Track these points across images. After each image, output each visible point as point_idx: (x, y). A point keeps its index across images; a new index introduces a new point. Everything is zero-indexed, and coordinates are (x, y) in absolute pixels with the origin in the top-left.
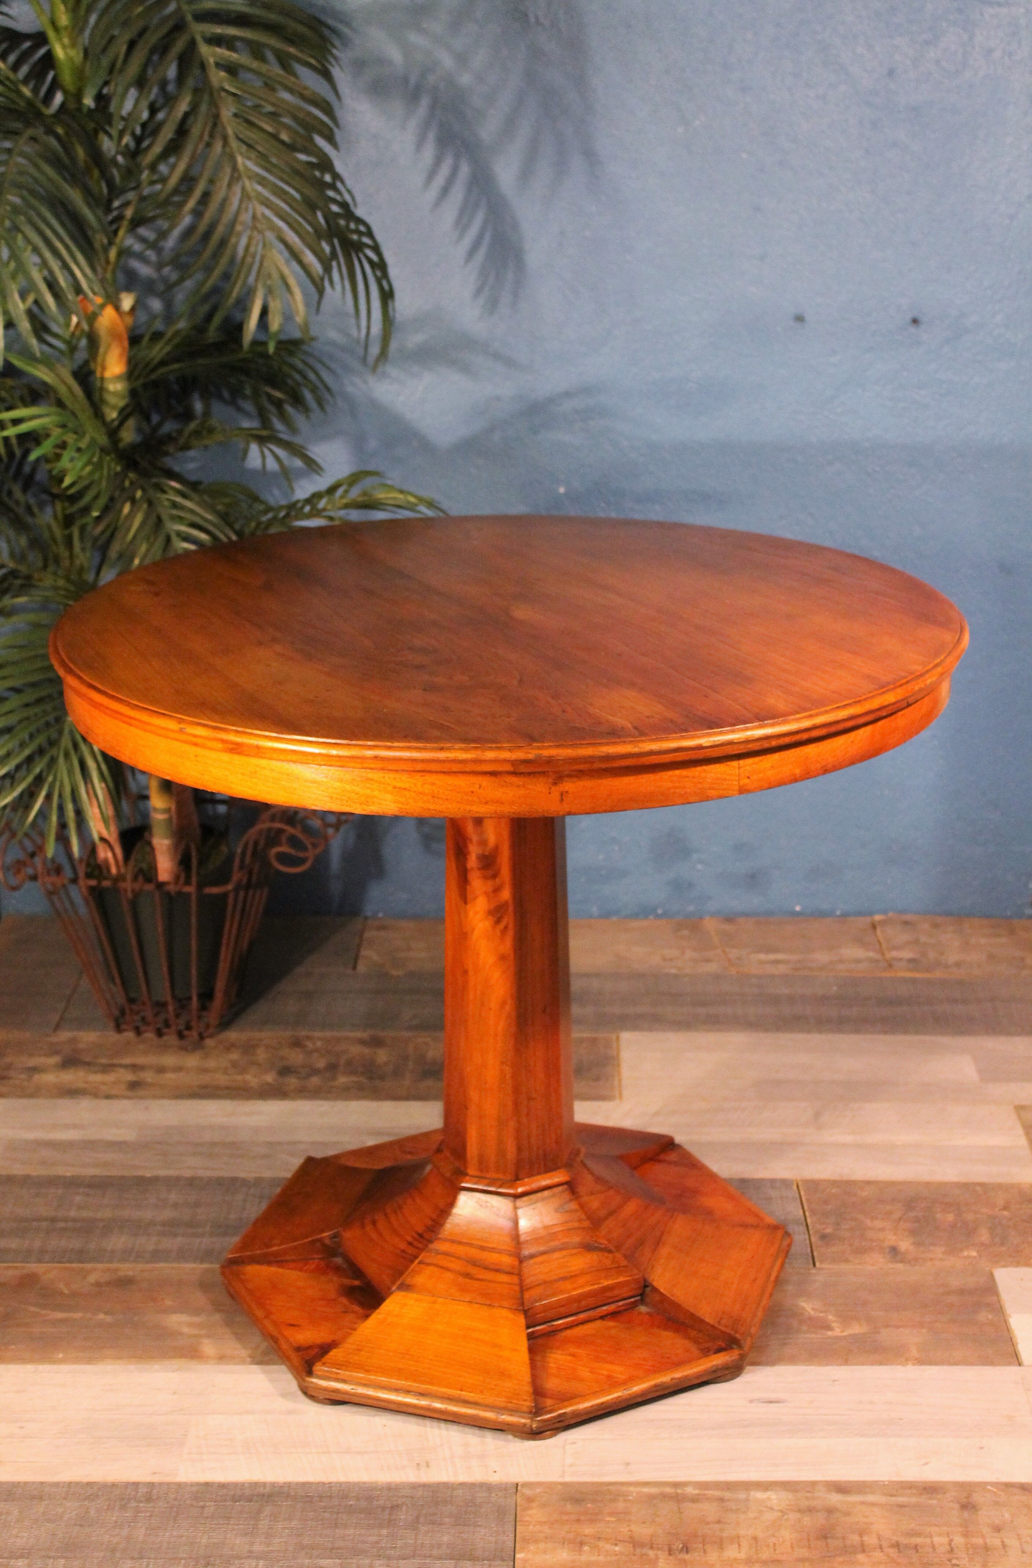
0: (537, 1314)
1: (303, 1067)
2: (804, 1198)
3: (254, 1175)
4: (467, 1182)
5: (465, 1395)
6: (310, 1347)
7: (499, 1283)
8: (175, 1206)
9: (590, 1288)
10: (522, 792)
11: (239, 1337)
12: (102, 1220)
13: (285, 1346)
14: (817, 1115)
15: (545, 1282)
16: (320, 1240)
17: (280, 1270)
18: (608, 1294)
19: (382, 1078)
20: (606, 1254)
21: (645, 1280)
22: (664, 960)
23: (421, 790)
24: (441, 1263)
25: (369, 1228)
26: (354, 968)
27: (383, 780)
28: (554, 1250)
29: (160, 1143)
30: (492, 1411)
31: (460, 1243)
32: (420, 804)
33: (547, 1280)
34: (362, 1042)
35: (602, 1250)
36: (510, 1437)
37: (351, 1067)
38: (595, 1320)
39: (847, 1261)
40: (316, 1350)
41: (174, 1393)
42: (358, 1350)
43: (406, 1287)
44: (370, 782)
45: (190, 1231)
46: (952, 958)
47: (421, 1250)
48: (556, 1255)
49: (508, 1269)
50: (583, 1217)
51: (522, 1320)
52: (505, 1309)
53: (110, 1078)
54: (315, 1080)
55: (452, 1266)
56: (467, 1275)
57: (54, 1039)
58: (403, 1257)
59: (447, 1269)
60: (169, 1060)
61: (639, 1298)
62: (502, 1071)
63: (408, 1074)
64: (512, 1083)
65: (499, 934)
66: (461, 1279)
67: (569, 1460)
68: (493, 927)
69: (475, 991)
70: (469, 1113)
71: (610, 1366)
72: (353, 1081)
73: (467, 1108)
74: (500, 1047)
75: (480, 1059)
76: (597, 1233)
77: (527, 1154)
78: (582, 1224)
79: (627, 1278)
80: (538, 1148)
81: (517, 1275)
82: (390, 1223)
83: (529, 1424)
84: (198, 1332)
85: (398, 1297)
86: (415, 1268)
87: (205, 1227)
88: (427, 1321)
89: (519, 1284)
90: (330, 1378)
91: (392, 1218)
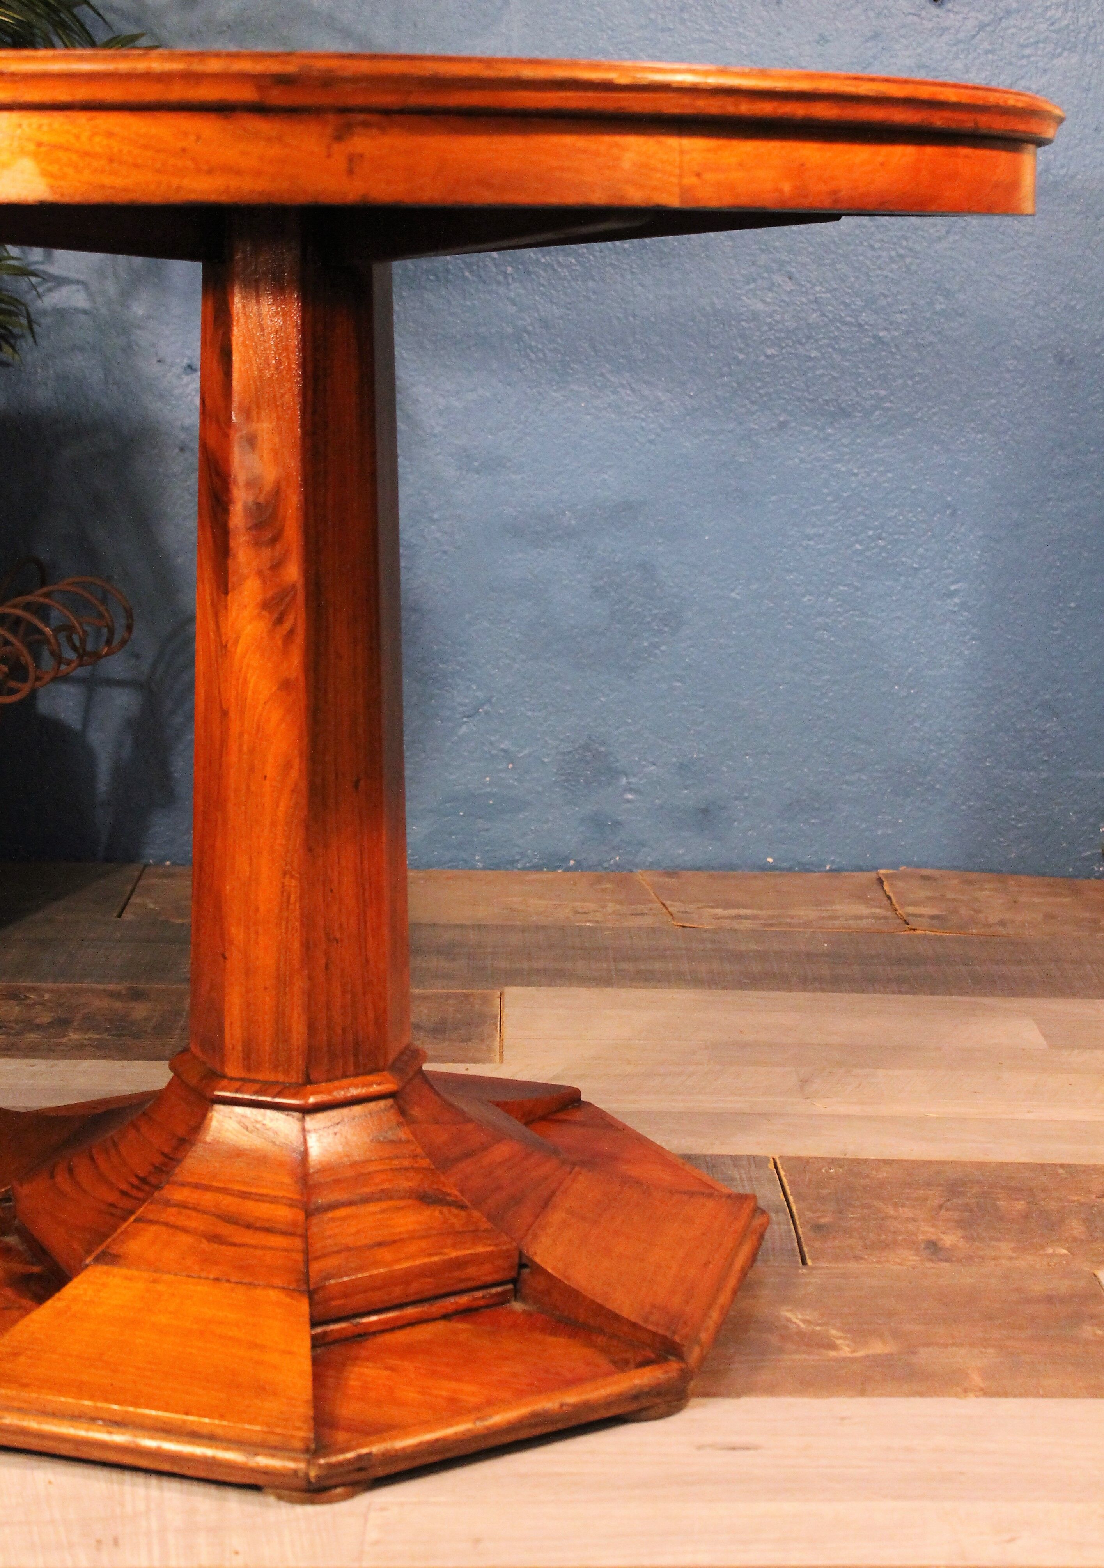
0: (332, 1299)
1: (17, 1022)
2: (784, 1180)
4: (223, 1089)
7: (272, 1249)
9: (426, 1260)
10: (275, 151)
14: (804, 1082)
15: (348, 1249)
18: (457, 1274)
19: (136, 1036)
20: (456, 1211)
21: (521, 1254)
23: (87, 147)
24: (172, 1220)
25: (62, 1179)
26: (120, 916)
27: (18, 131)
28: (365, 1200)
30: (238, 1450)
31: (207, 1188)
33: (351, 1245)
34: (114, 995)
35: (448, 1204)
36: (272, 1500)
37: (90, 1022)
38: (434, 1320)
39: (857, 1258)
43: (109, 1258)
46: (994, 917)
47: (141, 1202)
48: (372, 1207)
49: (286, 1228)
50: (419, 1150)
51: (304, 1307)
52: (276, 1291)
55: (192, 1224)
56: (215, 1238)
58: (112, 1215)
59: (185, 1230)
61: (510, 1286)
62: (283, 887)
63: (178, 1031)
64: (301, 908)
65: (280, 643)
66: (205, 1245)
67: (373, 1535)
68: (271, 632)
69: (241, 745)
70: (228, 966)
71: (453, 1385)
72: (90, 1039)
73: (225, 958)
74: (280, 845)
75: (247, 868)
76: (443, 1178)
77: (325, 1037)
78: (416, 1162)
79: (491, 1248)
80: (344, 1030)
81: (301, 1236)
82: (97, 1167)
83: (304, 1470)
85: (95, 1274)
86: (129, 1229)
88: (140, 1310)
89: (302, 1251)
91: (100, 1160)
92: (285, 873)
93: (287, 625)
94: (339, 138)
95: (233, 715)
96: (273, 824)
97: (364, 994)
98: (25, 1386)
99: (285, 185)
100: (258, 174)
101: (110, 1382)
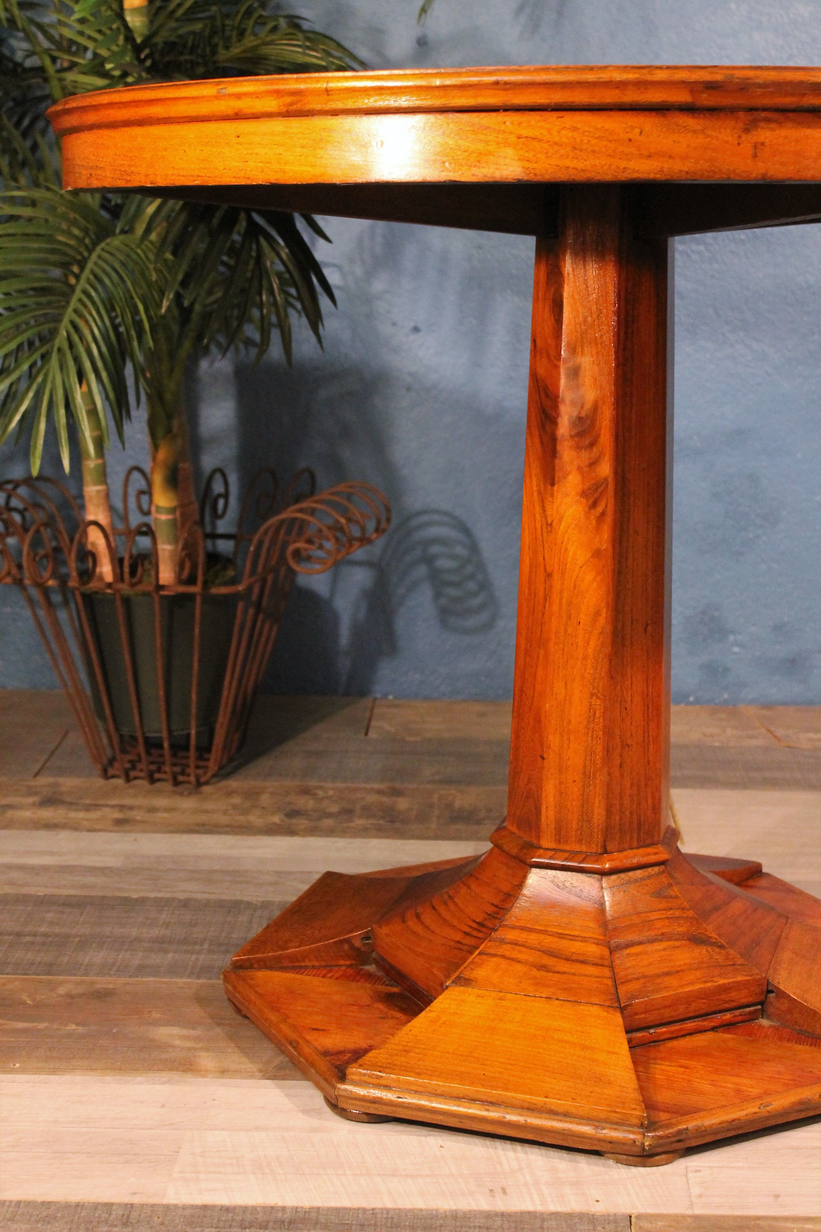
0: (636, 1014)
1: (314, 811)
3: (261, 899)
4: (539, 857)
5: (553, 1103)
6: (341, 1052)
7: (587, 976)
9: (702, 986)
10: (700, 140)
11: (244, 1051)
12: (76, 936)
13: (309, 1054)
15: (644, 976)
16: (348, 941)
17: (298, 976)
18: (723, 996)
19: (405, 822)
20: (718, 950)
21: (768, 982)
22: (705, 735)
23: (556, 139)
24: (508, 954)
25: (412, 923)
26: (366, 734)
27: (503, 127)
28: (651, 941)
29: (150, 869)
30: (588, 1125)
31: (531, 930)
32: (554, 162)
33: (646, 974)
34: (380, 792)
35: (712, 944)
36: (611, 1162)
37: (367, 811)
38: (705, 1031)
40: (348, 1055)
41: (163, 1106)
42: (405, 1051)
43: (464, 982)
44: (485, 132)
45: (185, 947)
47: (483, 940)
48: (657, 946)
49: (596, 961)
50: (686, 904)
51: (618, 1019)
52: (596, 1007)
53: (95, 815)
54: (329, 822)
55: (522, 957)
56: (542, 967)
57: (32, 783)
58: (460, 949)
59: (518, 961)
60: (161, 802)
61: (759, 1007)
62: (590, 705)
63: (434, 819)
64: (604, 721)
65: (594, 522)
66: (535, 972)
67: (696, 1191)
68: (587, 515)
69: (561, 599)
70: (546, 764)
71: (736, 1079)
72: (372, 824)
73: (543, 758)
74: (589, 673)
75: (563, 692)
76: (705, 925)
77: (618, 818)
78: (684, 913)
79: (748, 978)
80: (631, 813)
81: (608, 966)
82: (439, 915)
83: (640, 1140)
84: (194, 1045)
85: (454, 993)
86: (475, 960)
87: (202, 944)
88: (494, 1020)
89: (611, 978)
90: (369, 1083)
91: (442, 909)
92: (592, 695)
93: (600, 509)
94: (747, 130)
95: (556, 576)
96: (585, 658)
97: (646, 785)
98: (420, 1074)
99: (706, 166)
100: (685, 157)
101: (483, 1072)
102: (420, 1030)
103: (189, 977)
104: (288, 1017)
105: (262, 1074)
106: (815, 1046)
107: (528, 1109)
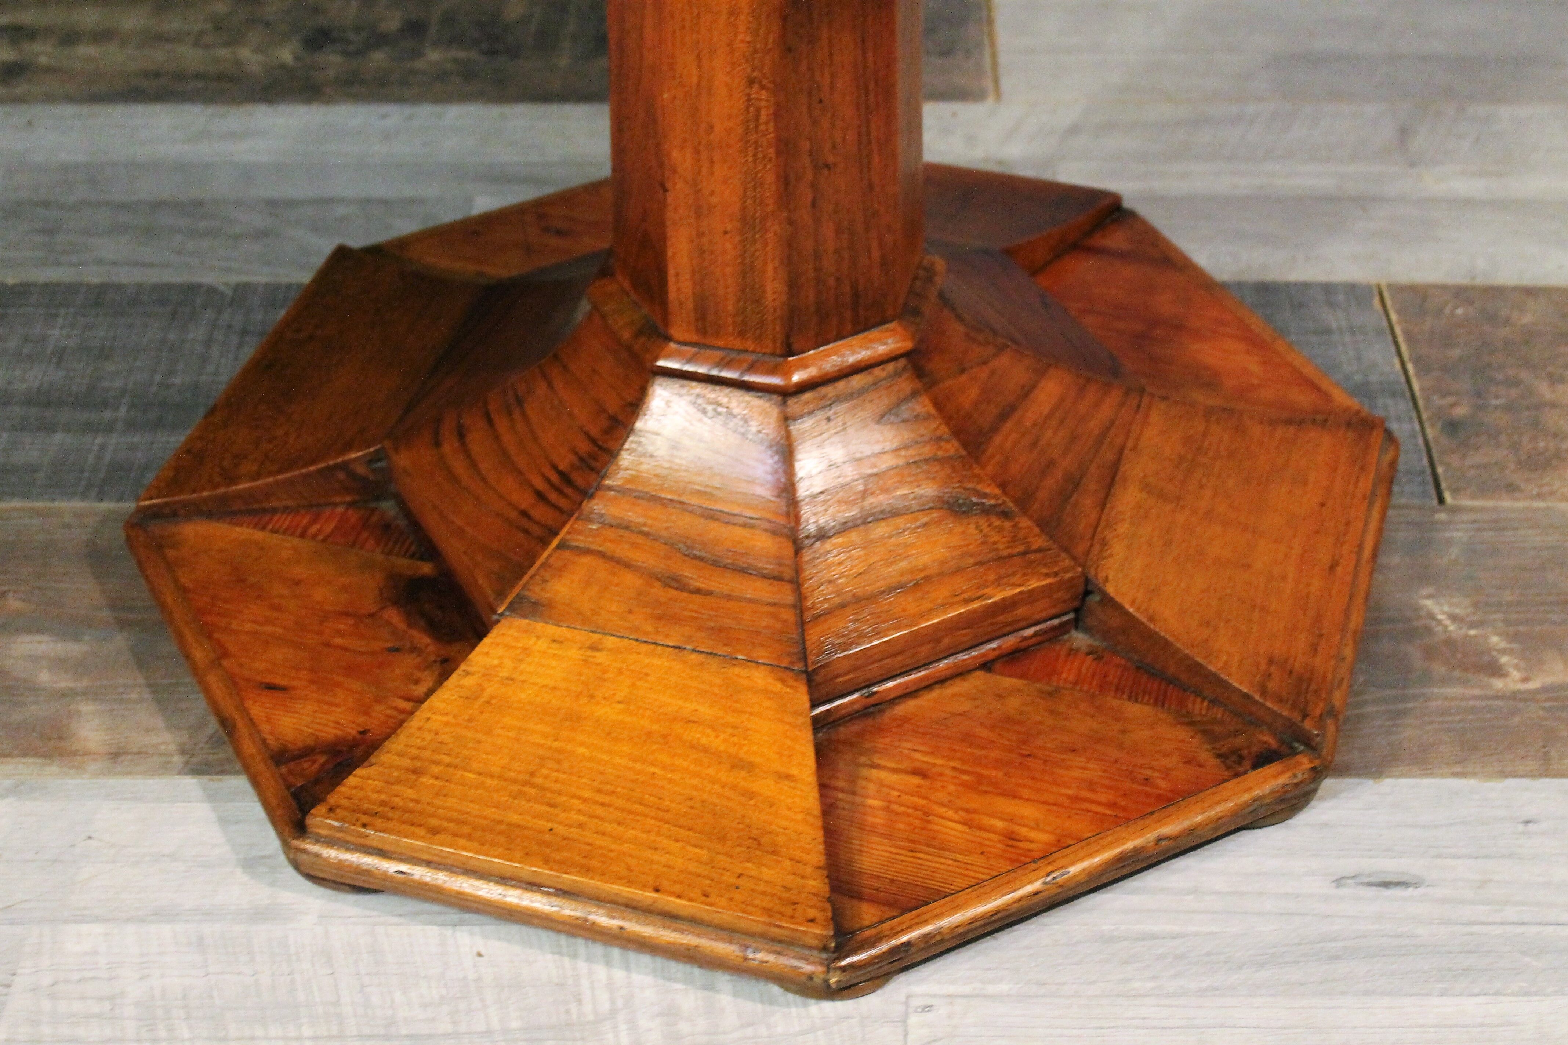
0: (837, 677)
1: (357, 29)
2: (1398, 330)
3: (234, 279)
4: (668, 357)
5: (669, 901)
6: (307, 752)
7: (750, 600)
8: (60, 356)
9: (960, 611)
13: (249, 747)
14: (1404, 133)
15: (855, 599)
16: (344, 467)
17: (258, 535)
18: (1001, 618)
19: (514, 53)
20: (996, 522)
21: (1087, 581)
24: (609, 549)
25: (449, 447)
29: (46, 204)
31: (655, 501)
33: (860, 593)
35: (987, 511)
37: (450, 27)
38: (969, 671)
39: (1511, 488)
40: (322, 759)
42: (414, 772)
43: (529, 607)
45: (85, 416)
47: (566, 514)
48: (883, 530)
49: (769, 567)
50: (944, 431)
51: (802, 697)
52: (762, 667)
54: (378, 58)
55: (636, 557)
56: (671, 582)
58: (526, 531)
59: (628, 564)
60: (88, 16)
61: (1070, 618)
62: (749, 100)
63: (567, 44)
64: (776, 128)
66: (657, 590)
70: (670, 200)
71: (1011, 807)
73: (665, 190)
74: (742, 41)
75: (694, 71)
76: (977, 470)
77: (812, 296)
78: (940, 448)
79: (1048, 581)
80: (838, 280)
81: (791, 581)
82: (497, 438)
83: (822, 976)
84: (71, 684)
85: (511, 632)
86: (551, 561)
87: (116, 408)
88: (578, 695)
89: (794, 606)
90: (347, 842)
91: (501, 424)
92: (751, 82)
96: (733, 12)
98: (434, 831)
101: (550, 825)
102: (445, 719)
103: (84, 496)
104: (225, 654)
105: (184, 759)
106: (1163, 706)
107: (627, 906)
